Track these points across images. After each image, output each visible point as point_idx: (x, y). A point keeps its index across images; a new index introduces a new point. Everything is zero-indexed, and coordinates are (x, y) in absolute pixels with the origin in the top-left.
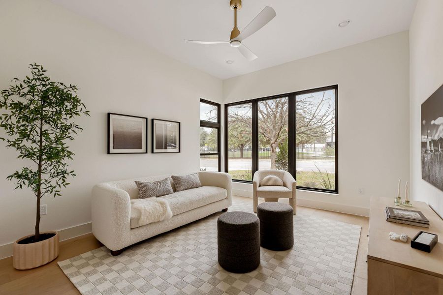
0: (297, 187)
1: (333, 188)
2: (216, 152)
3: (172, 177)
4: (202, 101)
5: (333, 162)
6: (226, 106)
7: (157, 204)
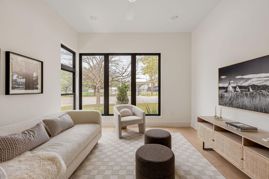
0: (146, 115)
1: (157, 113)
2: (71, 92)
3: (44, 121)
4: (62, 46)
5: (157, 97)
6: (81, 55)
7: (45, 162)
